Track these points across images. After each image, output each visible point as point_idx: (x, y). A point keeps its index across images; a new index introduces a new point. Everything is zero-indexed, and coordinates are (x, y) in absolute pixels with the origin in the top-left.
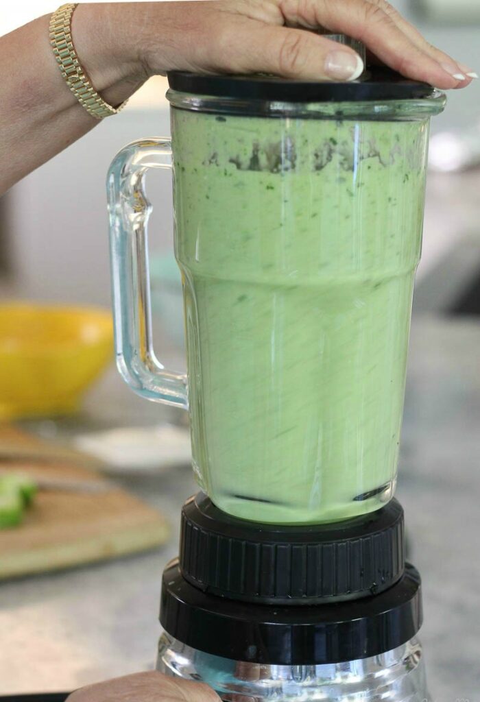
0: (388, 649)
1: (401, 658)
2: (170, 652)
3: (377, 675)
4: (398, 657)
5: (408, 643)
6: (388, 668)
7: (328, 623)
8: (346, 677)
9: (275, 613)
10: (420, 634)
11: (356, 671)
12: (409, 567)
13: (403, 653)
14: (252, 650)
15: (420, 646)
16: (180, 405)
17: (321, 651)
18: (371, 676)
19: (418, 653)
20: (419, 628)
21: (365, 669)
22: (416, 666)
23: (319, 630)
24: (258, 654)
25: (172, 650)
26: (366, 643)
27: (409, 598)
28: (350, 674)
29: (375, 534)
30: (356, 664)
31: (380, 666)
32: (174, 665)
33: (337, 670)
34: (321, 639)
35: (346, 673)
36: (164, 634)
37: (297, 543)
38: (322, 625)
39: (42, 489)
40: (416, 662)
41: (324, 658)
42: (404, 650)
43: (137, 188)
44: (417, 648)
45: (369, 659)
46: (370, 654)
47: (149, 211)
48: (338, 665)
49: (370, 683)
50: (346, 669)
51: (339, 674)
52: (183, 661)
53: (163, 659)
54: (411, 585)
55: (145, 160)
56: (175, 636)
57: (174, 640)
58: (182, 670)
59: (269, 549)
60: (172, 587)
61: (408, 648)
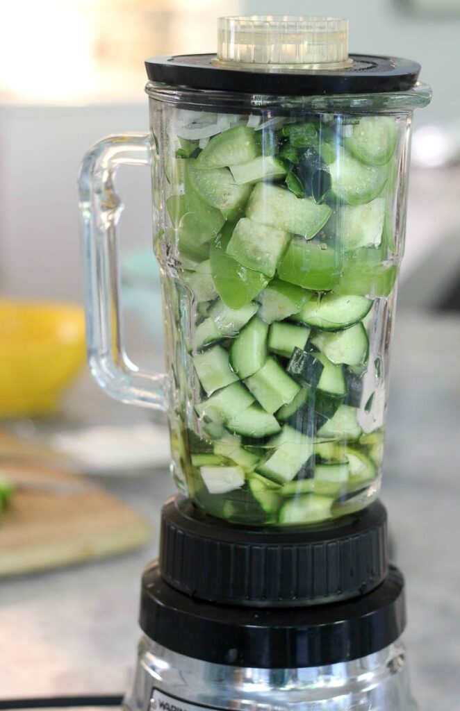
0: (371, 652)
1: (384, 660)
2: (149, 656)
3: (361, 678)
4: (380, 661)
5: (391, 647)
6: (372, 671)
7: (311, 626)
8: (328, 681)
9: (256, 616)
10: (405, 636)
11: (339, 674)
12: (393, 568)
13: (387, 657)
14: (232, 653)
15: (405, 648)
16: (157, 406)
17: (303, 654)
18: (354, 680)
19: (402, 656)
20: (402, 631)
21: (348, 672)
22: (400, 670)
23: (301, 633)
24: (238, 658)
25: (152, 653)
26: (348, 646)
27: (393, 600)
28: (332, 678)
29: (354, 537)
30: (339, 668)
31: (364, 669)
32: (154, 668)
33: (319, 673)
34: (303, 643)
35: (328, 677)
36: (144, 638)
37: (272, 544)
38: (304, 628)
39: (20, 489)
40: (399, 665)
41: (306, 661)
42: (388, 652)
43: (109, 186)
44: (401, 651)
45: (352, 663)
46: (353, 658)
47: (120, 209)
48: (321, 668)
49: (353, 687)
50: (329, 673)
51: (321, 678)
52: (162, 665)
53: (143, 663)
54: (395, 587)
55: (117, 156)
56: (155, 639)
57: (153, 643)
58: (162, 674)
59: (243, 551)
60: (152, 590)
61: (392, 651)
